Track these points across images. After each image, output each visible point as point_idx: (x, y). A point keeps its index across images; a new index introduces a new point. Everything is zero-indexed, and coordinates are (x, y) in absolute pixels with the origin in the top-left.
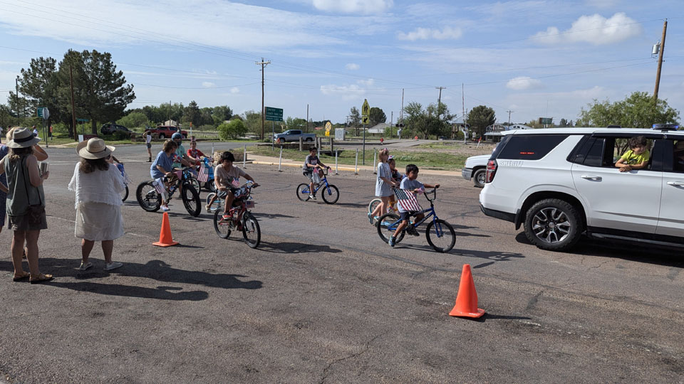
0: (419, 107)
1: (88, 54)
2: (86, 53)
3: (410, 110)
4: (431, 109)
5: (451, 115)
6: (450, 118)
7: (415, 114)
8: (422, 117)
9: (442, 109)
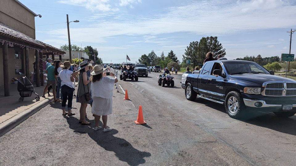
2: (208, 38)
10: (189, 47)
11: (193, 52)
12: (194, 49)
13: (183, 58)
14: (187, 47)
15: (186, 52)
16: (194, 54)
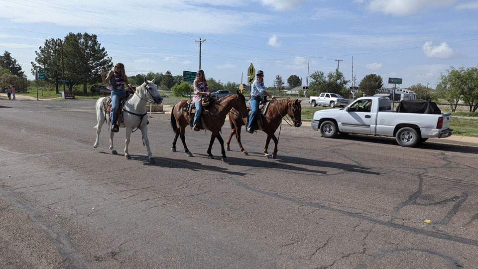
0: (322, 74)
2: (79, 35)
3: (314, 76)
4: (330, 76)
6: (345, 82)
7: (319, 79)
9: (339, 75)
11: (53, 59)
12: (54, 53)
13: (33, 68)
15: (37, 56)
16: (55, 63)
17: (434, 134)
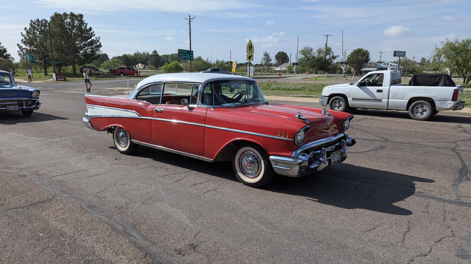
0: (311, 50)
1: (67, 15)
2: (65, 15)
3: (304, 52)
4: (319, 52)
5: (335, 55)
6: (334, 58)
7: (308, 55)
8: (314, 57)
9: (328, 51)
10: (28, 28)
11: (40, 40)
12: (40, 34)
13: (19, 50)
14: (26, 28)
15: (23, 38)
16: (42, 44)
17: (449, 107)
